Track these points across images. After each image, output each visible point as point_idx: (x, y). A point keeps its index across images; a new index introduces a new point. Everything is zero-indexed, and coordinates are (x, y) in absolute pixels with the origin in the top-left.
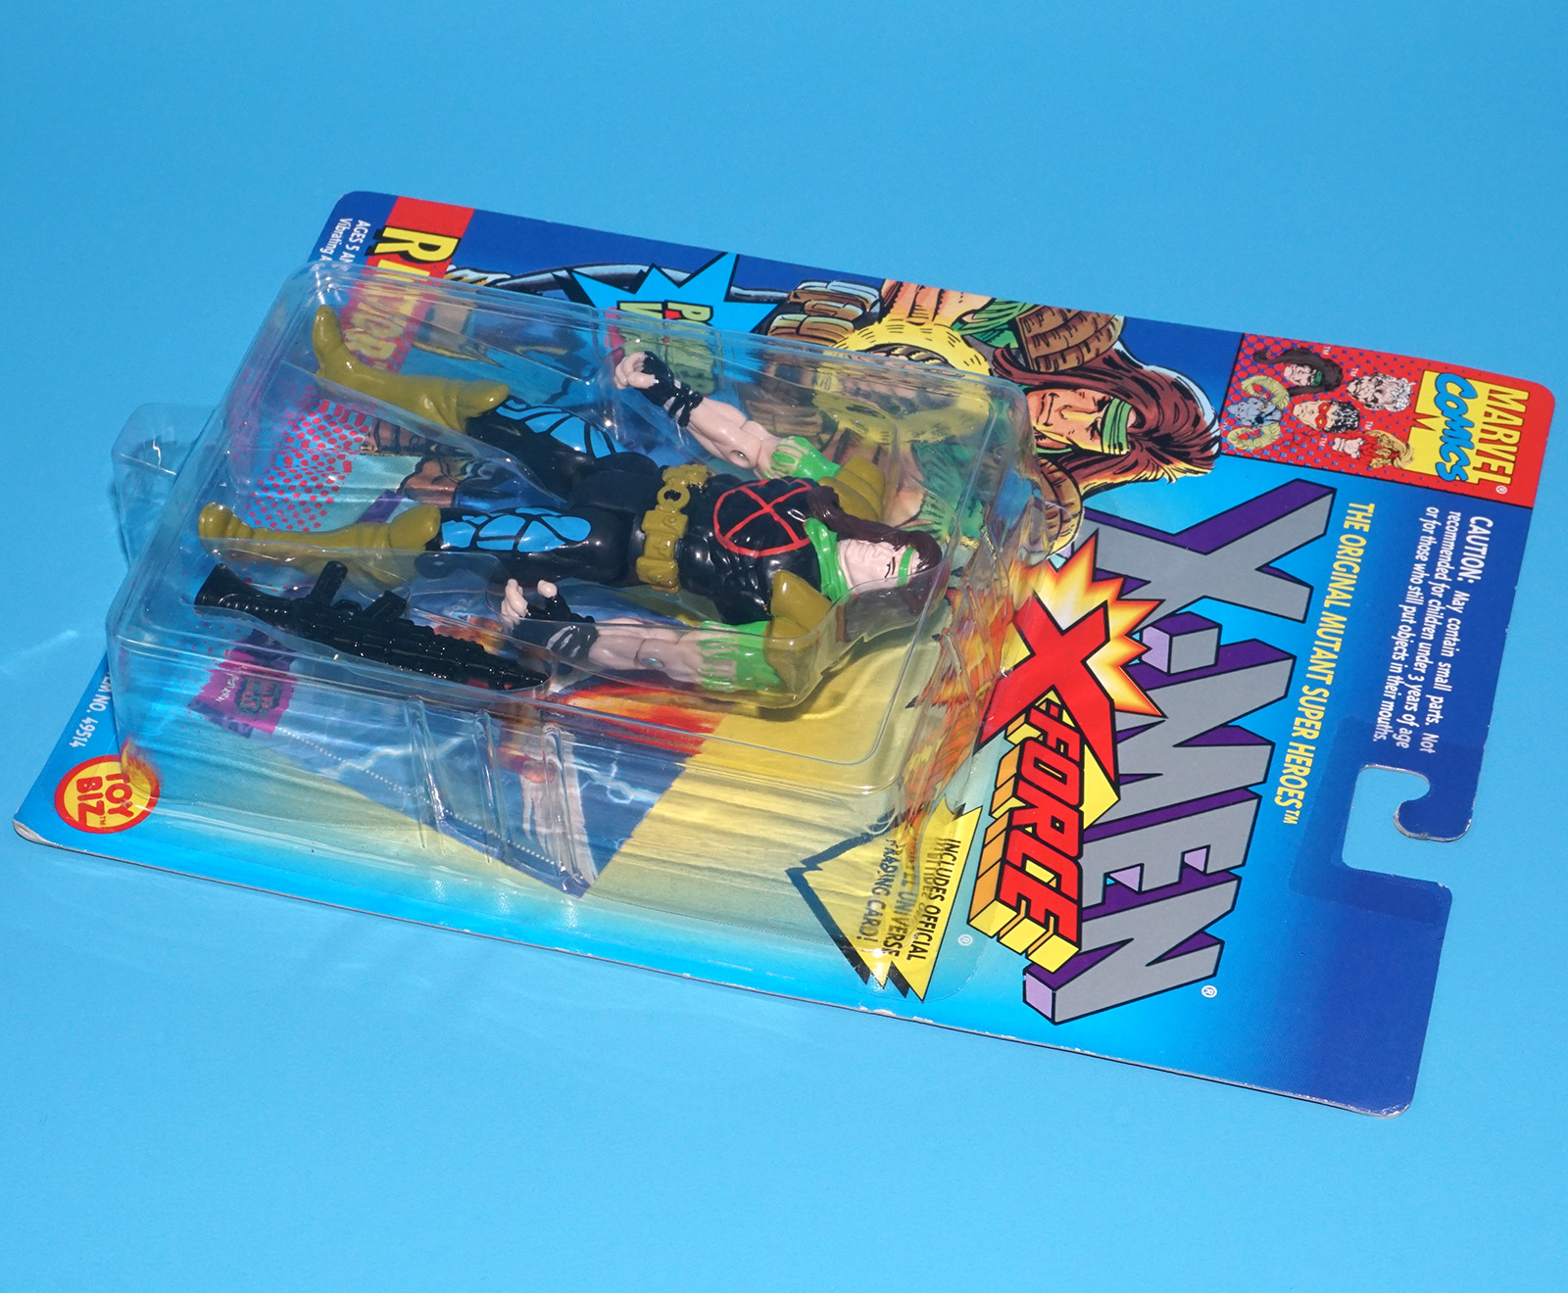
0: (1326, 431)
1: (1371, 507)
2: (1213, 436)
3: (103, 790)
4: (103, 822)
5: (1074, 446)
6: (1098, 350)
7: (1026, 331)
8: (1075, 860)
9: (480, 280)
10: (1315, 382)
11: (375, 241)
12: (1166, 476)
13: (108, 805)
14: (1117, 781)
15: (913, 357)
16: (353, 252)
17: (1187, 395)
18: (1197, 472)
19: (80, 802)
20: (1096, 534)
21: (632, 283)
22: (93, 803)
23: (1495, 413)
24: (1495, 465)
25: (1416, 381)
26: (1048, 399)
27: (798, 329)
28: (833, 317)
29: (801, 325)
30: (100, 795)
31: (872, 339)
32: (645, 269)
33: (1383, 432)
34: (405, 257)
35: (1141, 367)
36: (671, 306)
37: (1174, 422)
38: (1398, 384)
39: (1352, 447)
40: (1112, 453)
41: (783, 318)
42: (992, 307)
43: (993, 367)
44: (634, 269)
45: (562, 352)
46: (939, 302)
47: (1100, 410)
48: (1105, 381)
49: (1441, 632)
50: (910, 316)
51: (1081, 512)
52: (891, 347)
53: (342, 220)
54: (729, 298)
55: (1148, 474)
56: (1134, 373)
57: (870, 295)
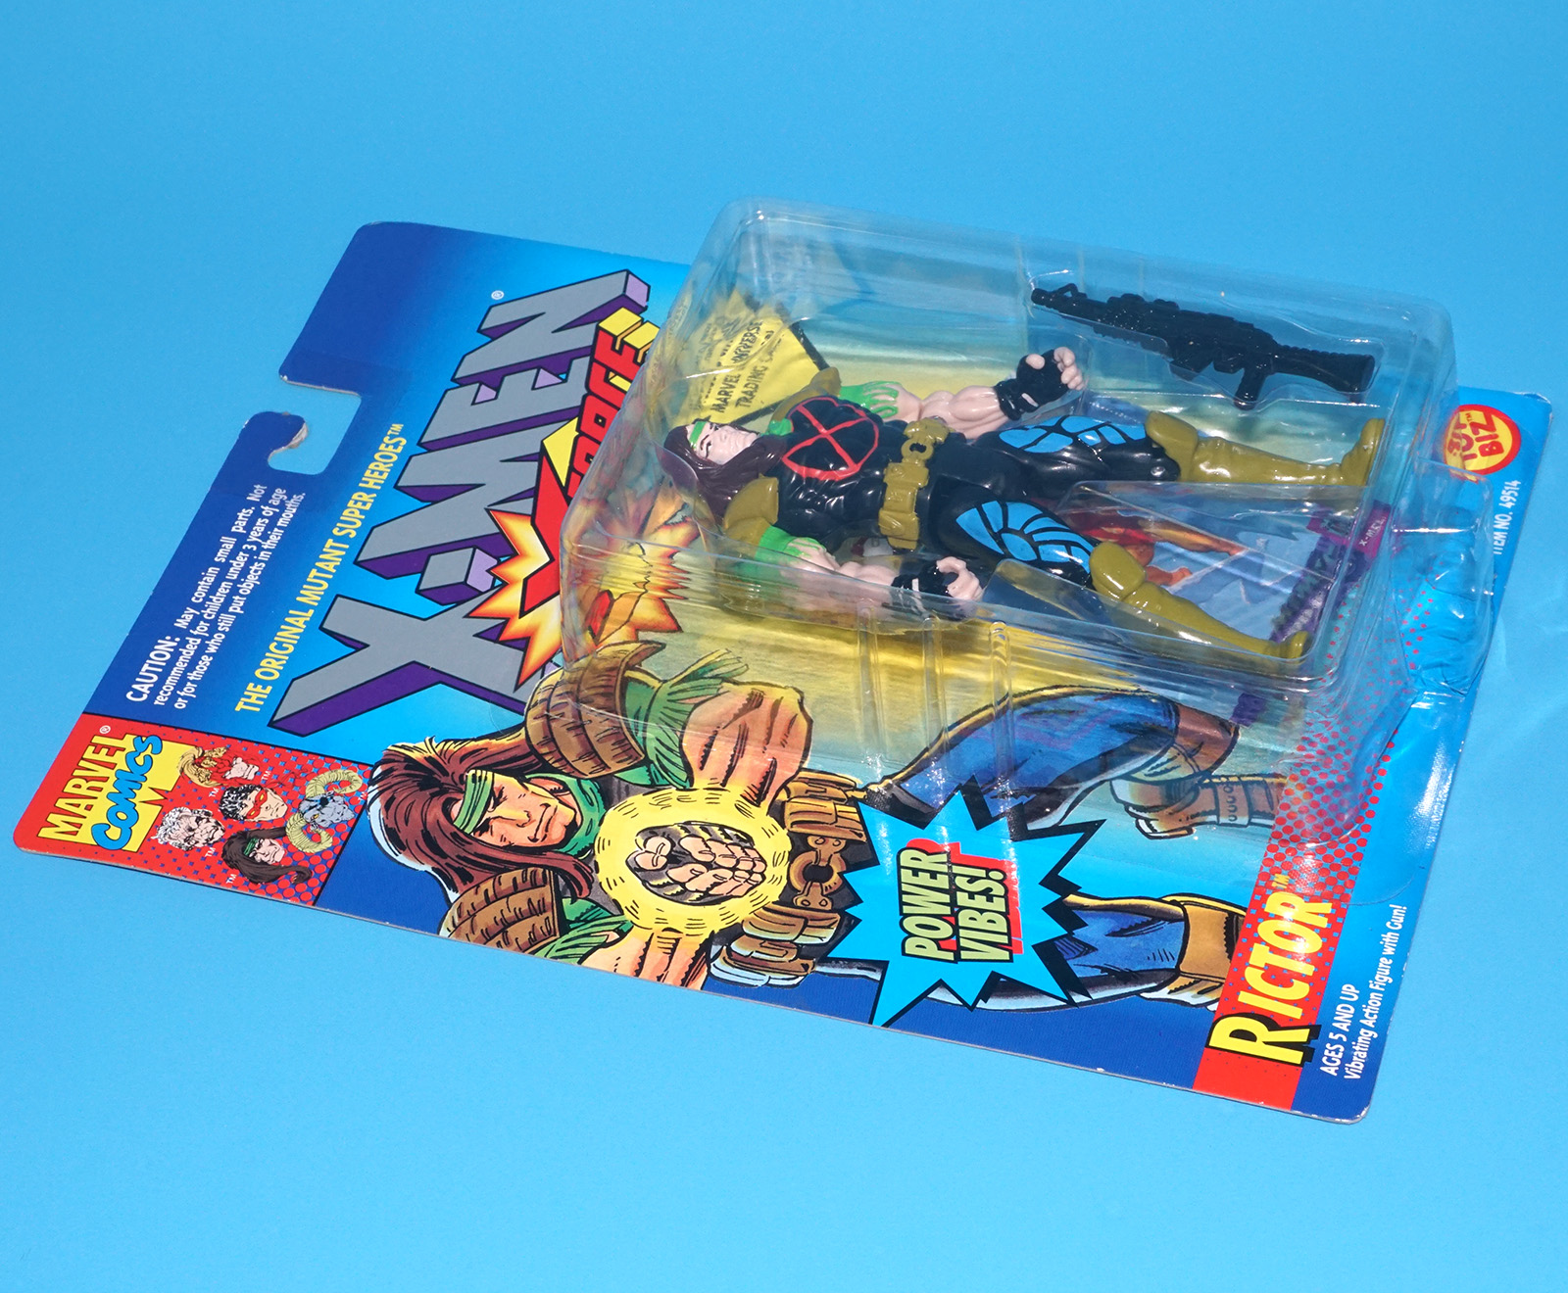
0: (259, 787)
1: (240, 706)
2: (376, 786)
3: (1477, 445)
4: (1469, 416)
5: (522, 781)
6: (476, 893)
7: (551, 920)
8: (590, 393)
9: (1177, 990)
10: (254, 843)
11: (1311, 1046)
12: (434, 744)
13: (1468, 431)
14: (542, 457)
15: (679, 889)
16: (1337, 1031)
17: (392, 835)
18: (403, 747)
19: (1496, 433)
20: (517, 687)
21: (997, 985)
22: (1483, 433)
23: (81, 811)
24: (102, 756)
25: (150, 840)
26: (539, 836)
27: (805, 926)
28: (765, 940)
29: (802, 930)
30: (1478, 440)
31: (723, 911)
32: (981, 1004)
33: (203, 785)
34: (1272, 1022)
35: (433, 869)
36: (950, 956)
37: (413, 803)
38: (170, 838)
39: (240, 769)
40: (484, 772)
41: (821, 938)
42: (584, 951)
43: (593, 874)
44: (995, 1004)
45: (1072, 898)
46: (643, 958)
47: (488, 820)
48: (476, 855)
49: (213, 590)
50: (677, 940)
51: (529, 709)
52: (702, 901)
53: (1358, 1077)
54: (882, 966)
55: (452, 747)
56: (443, 862)
57: (721, 969)
